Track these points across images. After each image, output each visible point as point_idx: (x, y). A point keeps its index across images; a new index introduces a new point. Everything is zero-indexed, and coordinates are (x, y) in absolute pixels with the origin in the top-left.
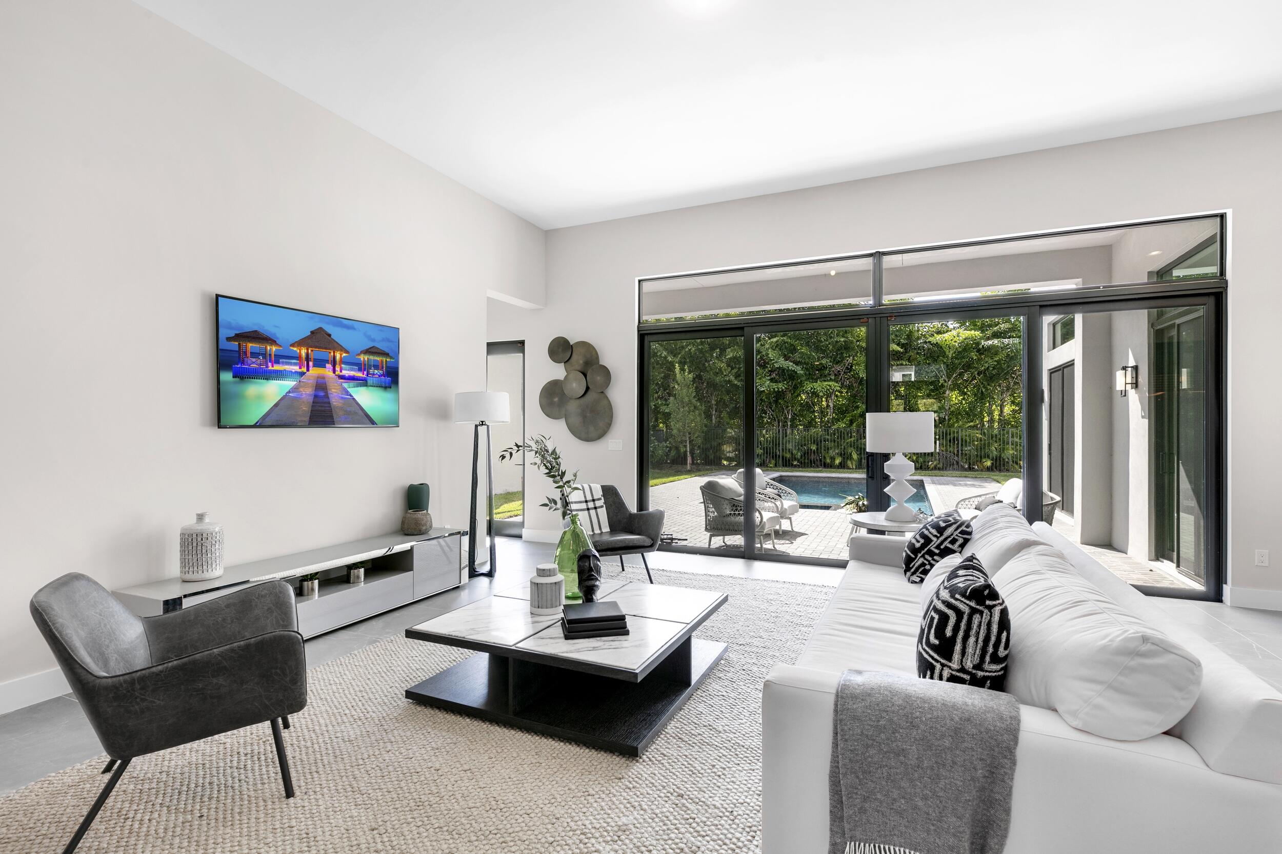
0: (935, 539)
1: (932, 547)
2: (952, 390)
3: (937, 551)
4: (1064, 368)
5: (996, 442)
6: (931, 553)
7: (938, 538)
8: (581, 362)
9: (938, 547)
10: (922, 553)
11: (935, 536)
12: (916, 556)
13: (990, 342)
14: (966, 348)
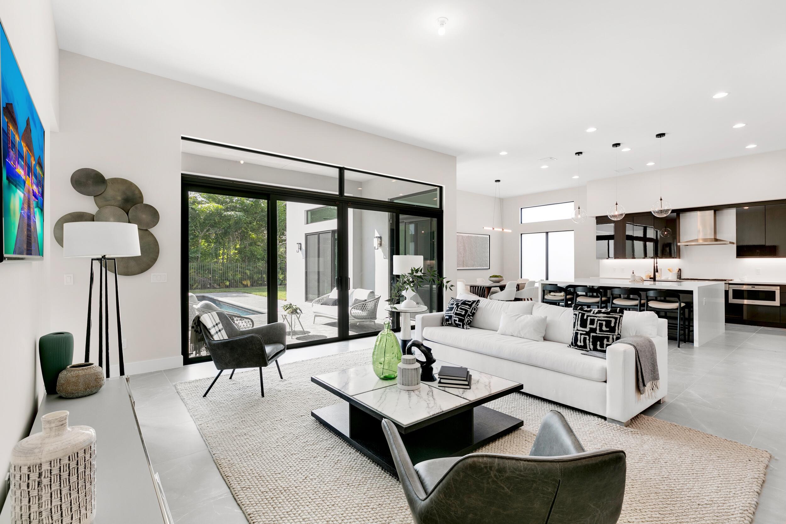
0: (469, 310)
1: (469, 313)
2: (203, 238)
3: (471, 314)
4: (319, 234)
5: (231, 270)
6: (469, 316)
7: (470, 309)
8: (119, 198)
9: (471, 313)
10: (467, 316)
11: (469, 308)
12: (465, 318)
13: (229, 213)
14: (211, 215)
